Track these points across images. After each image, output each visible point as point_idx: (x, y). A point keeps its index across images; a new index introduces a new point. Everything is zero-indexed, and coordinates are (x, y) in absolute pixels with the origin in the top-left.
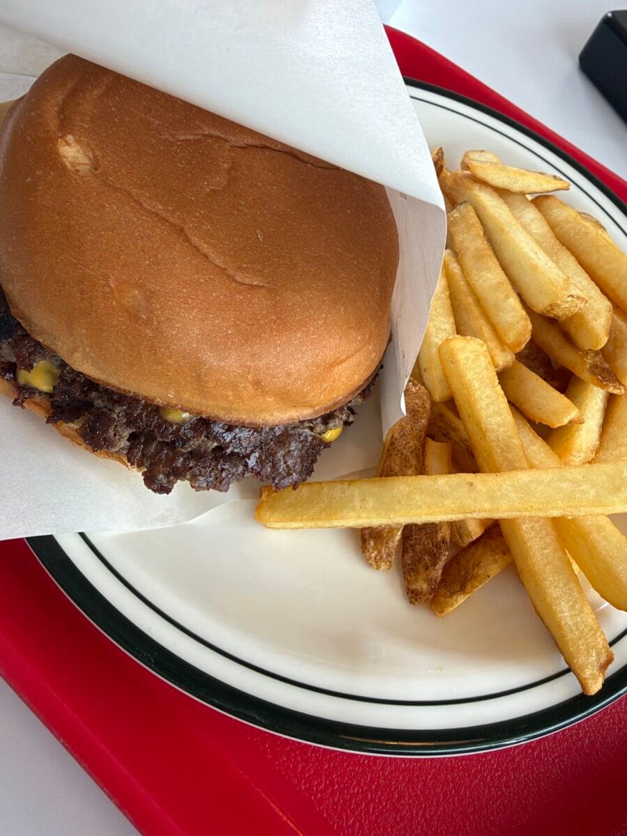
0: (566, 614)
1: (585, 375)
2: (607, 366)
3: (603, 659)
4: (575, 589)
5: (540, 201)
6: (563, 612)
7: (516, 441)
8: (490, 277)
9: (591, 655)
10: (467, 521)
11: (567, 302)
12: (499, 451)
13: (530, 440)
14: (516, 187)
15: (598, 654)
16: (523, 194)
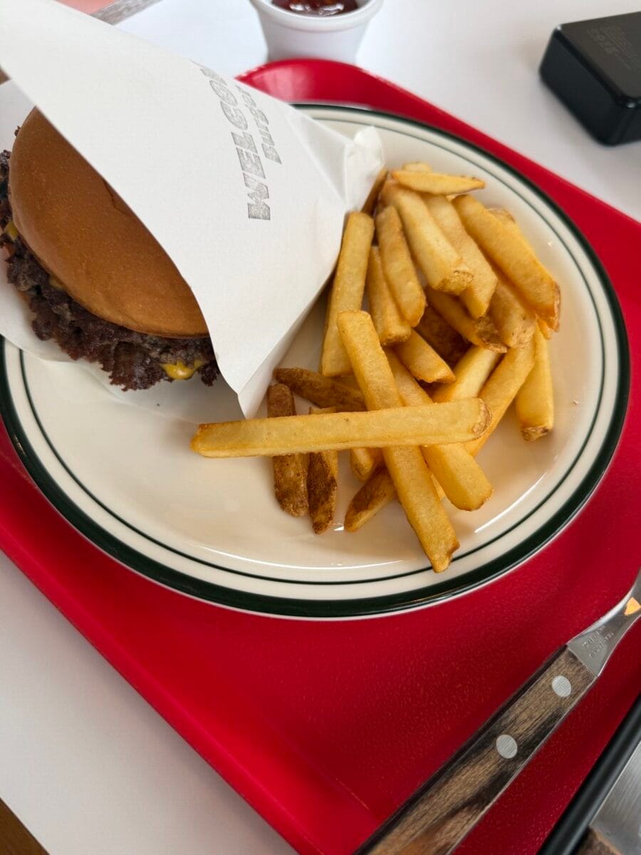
0: (423, 516)
1: (474, 339)
2: (496, 332)
3: (450, 546)
4: (433, 498)
5: (458, 200)
6: (421, 514)
7: (393, 389)
8: (399, 265)
9: (441, 544)
10: (355, 450)
11: (455, 277)
12: (378, 397)
13: (412, 390)
14: (436, 188)
15: (446, 543)
16: (444, 195)
